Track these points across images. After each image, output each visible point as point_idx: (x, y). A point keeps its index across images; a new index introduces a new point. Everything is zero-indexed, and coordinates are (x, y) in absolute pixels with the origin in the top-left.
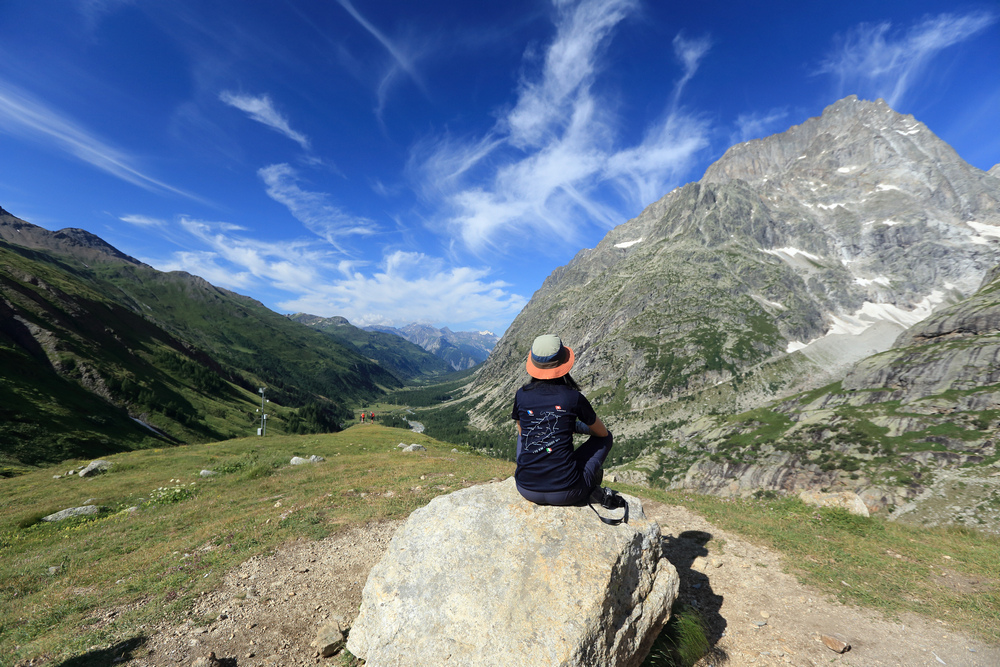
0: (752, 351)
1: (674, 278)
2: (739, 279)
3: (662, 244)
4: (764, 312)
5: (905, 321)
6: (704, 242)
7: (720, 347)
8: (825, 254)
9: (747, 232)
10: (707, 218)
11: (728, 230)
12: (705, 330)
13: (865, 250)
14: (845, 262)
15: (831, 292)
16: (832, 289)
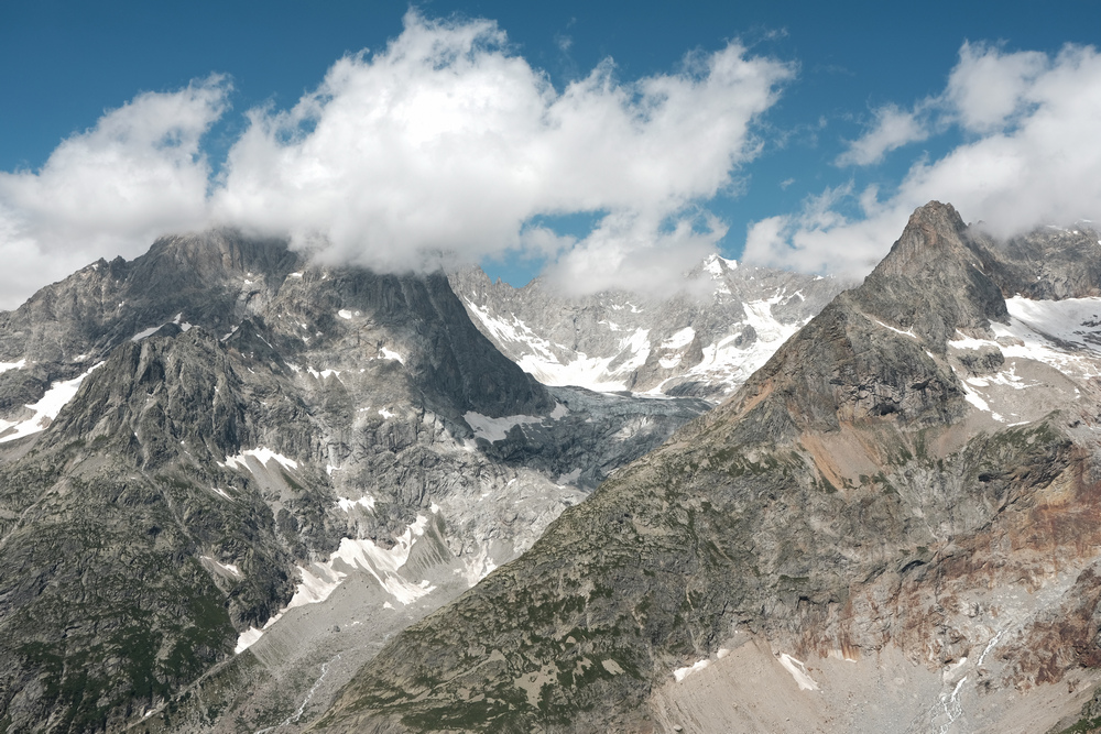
0: (192, 661)
1: (90, 535)
2: (185, 530)
3: (74, 451)
4: (212, 588)
5: (380, 569)
6: (140, 461)
7: (152, 658)
8: (307, 458)
9: (203, 432)
10: (147, 415)
11: (175, 432)
12: (133, 629)
13: (355, 452)
14: (329, 470)
15: (305, 529)
16: (305, 524)
